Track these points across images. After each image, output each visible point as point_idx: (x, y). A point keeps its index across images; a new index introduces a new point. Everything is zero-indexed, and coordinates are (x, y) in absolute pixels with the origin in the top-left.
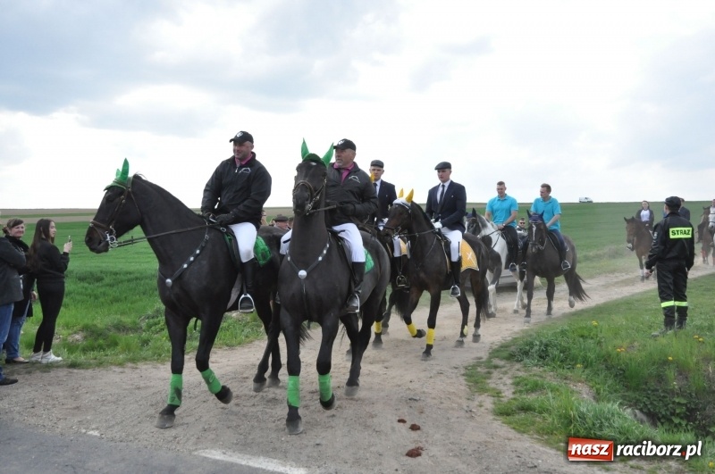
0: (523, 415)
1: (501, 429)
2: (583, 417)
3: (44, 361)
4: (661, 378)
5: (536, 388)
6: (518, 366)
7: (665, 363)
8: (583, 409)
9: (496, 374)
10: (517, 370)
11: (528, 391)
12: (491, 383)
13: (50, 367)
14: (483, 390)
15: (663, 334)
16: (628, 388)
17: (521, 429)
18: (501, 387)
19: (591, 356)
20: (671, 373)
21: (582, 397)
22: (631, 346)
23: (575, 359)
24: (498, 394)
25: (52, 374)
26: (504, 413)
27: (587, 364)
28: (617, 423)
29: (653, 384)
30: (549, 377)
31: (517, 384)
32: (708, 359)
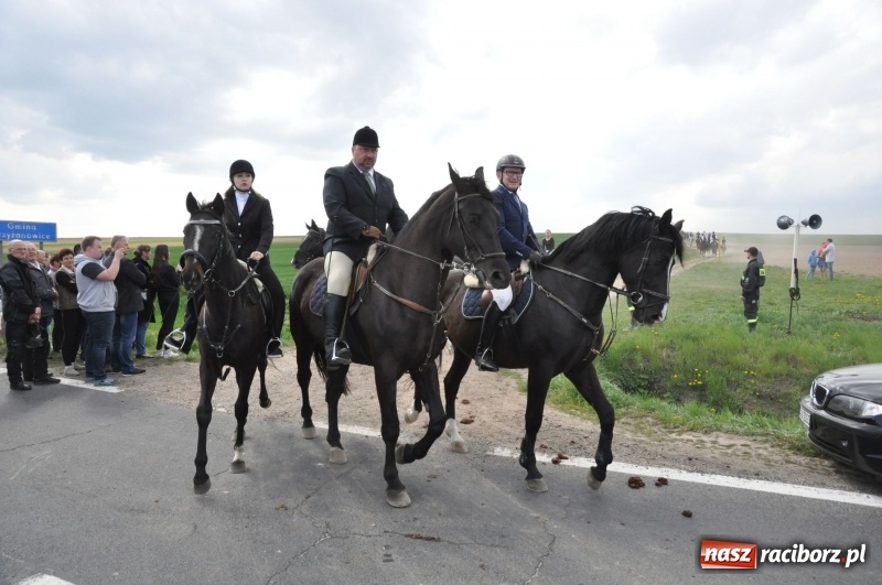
3: (166, 356)
4: (631, 362)
7: (634, 350)
13: (171, 360)
15: (631, 330)
16: (609, 369)
20: (638, 358)
25: (174, 366)
29: (626, 365)
32: (662, 347)
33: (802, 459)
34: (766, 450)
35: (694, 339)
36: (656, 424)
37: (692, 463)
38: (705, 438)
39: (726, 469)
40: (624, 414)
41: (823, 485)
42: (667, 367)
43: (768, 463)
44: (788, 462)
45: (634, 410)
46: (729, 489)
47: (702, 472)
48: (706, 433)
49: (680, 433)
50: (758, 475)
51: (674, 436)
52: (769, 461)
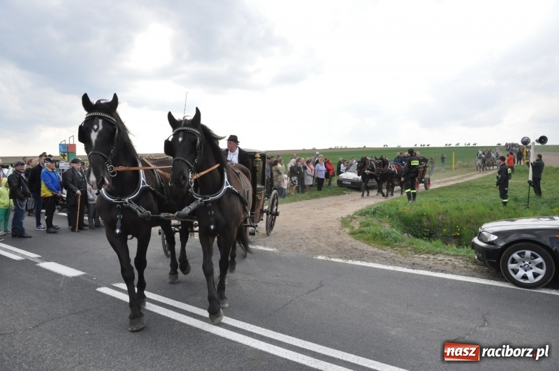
0: (360, 235)
1: (349, 238)
2: (381, 234)
4: (420, 222)
5: (368, 225)
6: (364, 217)
7: (423, 215)
8: (382, 231)
9: (354, 220)
10: (363, 219)
11: (364, 226)
12: (351, 224)
14: (347, 226)
16: (407, 226)
17: (357, 239)
18: (355, 225)
19: (393, 213)
20: (424, 219)
21: (386, 227)
22: (411, 209)
23: (386, 214)
24: (353, 227)
26: (352, 234)
27: (390, 216)
28: (394, 235)
29: (416, 224)
30: (375, 221)
31: (361, 224)
32: (439, 214)
33: (473, 267)
34: (459, 263)
35: (461, 210)
36: (410, 250)
37: (413, 266)
38: (432, 257)
39: (430, 268)
40: (397, 246)
41: (473, 276)
42: (441, 225)
43: (454, 267)
44: (465, 267)
45: (403, 244)
46: (421, 275)
47: (414, 269)
48: (434, 254)
49: (420, 255)
50: (442, 271)
51: (417, 255)
52: (456, 266)
